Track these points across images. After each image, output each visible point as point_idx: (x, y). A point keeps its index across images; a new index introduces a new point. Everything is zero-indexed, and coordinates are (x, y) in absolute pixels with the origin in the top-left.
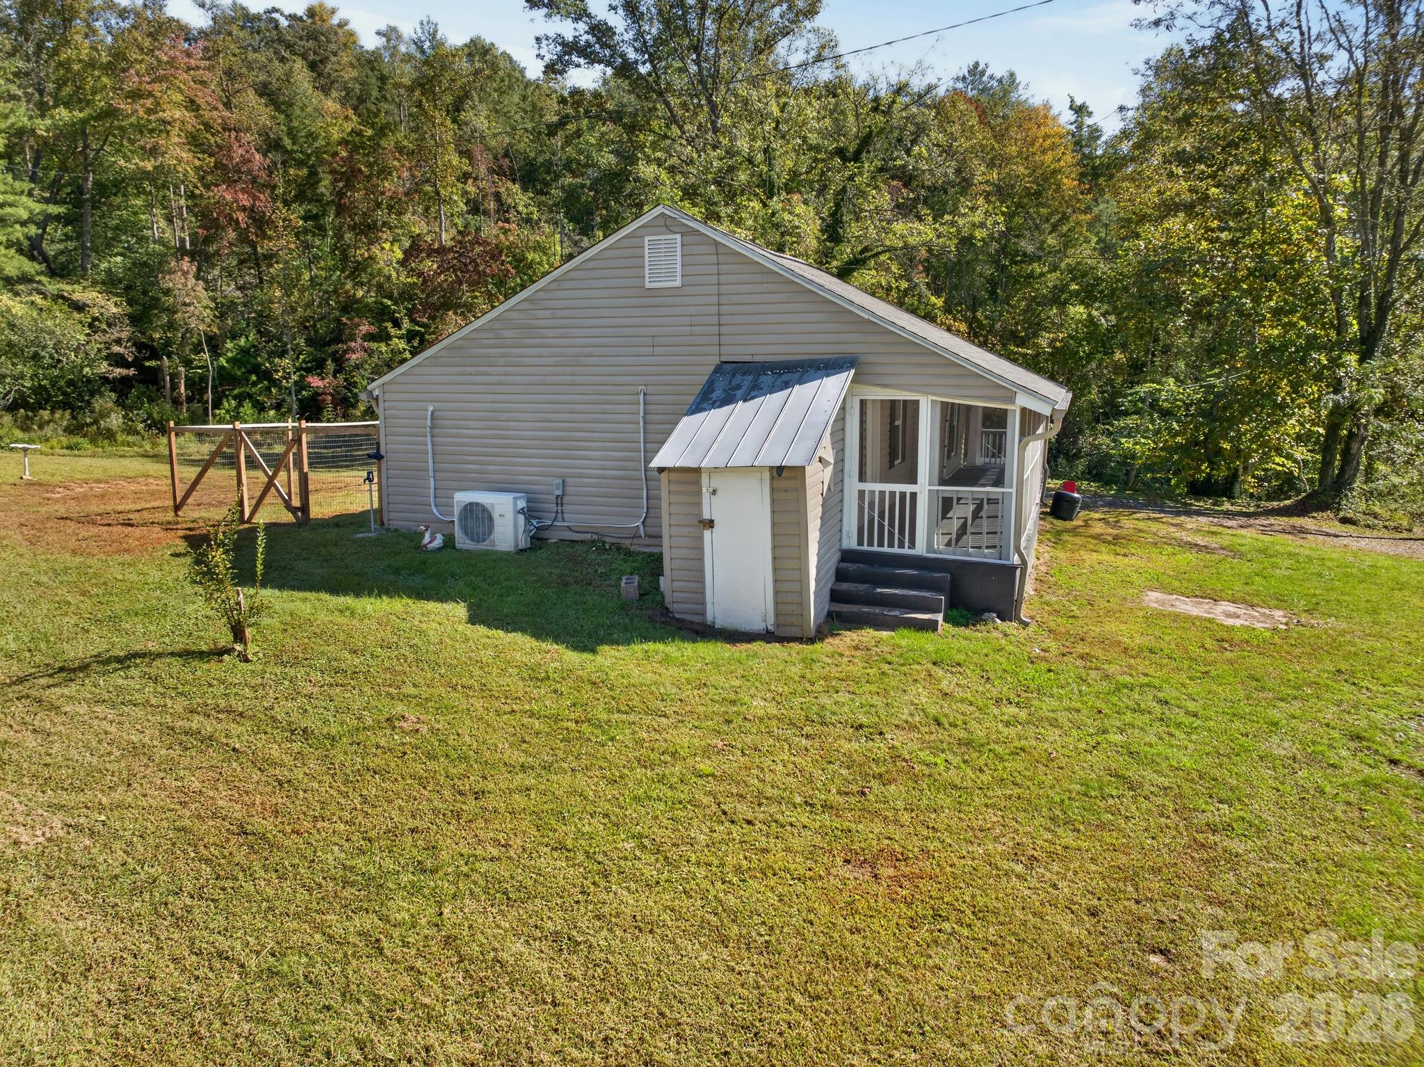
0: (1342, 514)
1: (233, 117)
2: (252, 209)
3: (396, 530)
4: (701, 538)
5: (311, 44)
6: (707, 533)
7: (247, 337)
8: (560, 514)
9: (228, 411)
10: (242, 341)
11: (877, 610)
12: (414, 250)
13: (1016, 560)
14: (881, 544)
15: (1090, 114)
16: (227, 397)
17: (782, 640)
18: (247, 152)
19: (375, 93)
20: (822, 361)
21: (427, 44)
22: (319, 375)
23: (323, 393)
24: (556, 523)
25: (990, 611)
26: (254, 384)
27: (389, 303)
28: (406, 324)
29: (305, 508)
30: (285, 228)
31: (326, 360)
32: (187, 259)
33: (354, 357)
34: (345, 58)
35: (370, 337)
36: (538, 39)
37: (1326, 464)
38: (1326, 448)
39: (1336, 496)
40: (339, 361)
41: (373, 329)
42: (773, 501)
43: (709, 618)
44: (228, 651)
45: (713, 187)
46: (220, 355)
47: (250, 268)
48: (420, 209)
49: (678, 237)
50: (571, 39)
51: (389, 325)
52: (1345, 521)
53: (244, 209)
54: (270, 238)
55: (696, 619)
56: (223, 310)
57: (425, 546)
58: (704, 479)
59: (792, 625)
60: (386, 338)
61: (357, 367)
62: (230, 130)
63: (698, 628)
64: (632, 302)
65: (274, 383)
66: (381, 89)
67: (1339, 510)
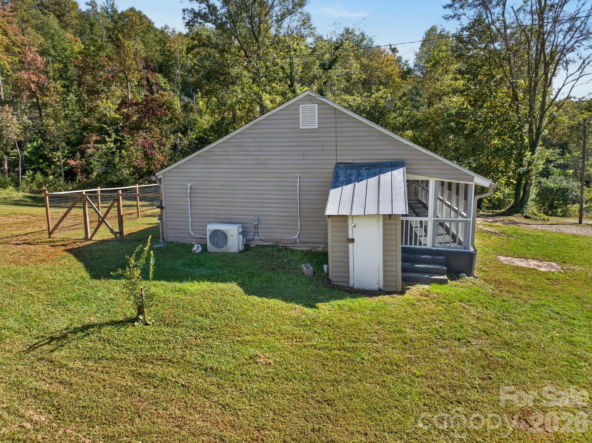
0: (524, 214)
1: (26, 39)
2: (38, 83)
3: (171, 243)
4: (347, 247)
5: (56, 7)
6: (351, 245)
7: (37, 142)
8: (256, 233)
9: (29, 176)
10: (35, 144)
11: (418, 275)
12: (124, 103)
13: (472, 250)
14: (411, 244)
15: (397, 52)
16: (28, 170)
17: (389, 293)
18: (34, 56)
19: (88, 31)
20: (387, 163)
21: (110, 10)
22: (73, 159)
23: (75, 168)
24: (255, 238)
25: (462, 273)
26: (42, 163)
27: (106, 126)
28: (114, 136)
29: (121, 232)
30: (54, 91)
31: (76, 152)
32: (7, 105)
33: (90, 151)
34: (73, 14)
35: (97, 142)
36: (184, 11)
37: (517, 195)
38: (517, 188)
39: (521, 207)
40: (83, 153)
41: (98, 138)
42: (384, 230)
43: (351, 284)
44: (137, 319)
45: (264, 79)
46: (24, 150)
47: (35, 109)
48: (119, 84)
49: (317, 105)
50: (197, 11)
51: (106, 136)
52: (526, 217)
53: (34, 82)
54: (47, 96)
55: (345, 284)
56: (26, 129)
57: (195, 251)
58: (350, 220)
59: (392, 286)
60: (105, 142)
61: (91, 156)
62: (25, 46)
63: (347, 289)
64: (293, 135)
65: (54, 163)
66: (91, 29)
67: (523, 213)
